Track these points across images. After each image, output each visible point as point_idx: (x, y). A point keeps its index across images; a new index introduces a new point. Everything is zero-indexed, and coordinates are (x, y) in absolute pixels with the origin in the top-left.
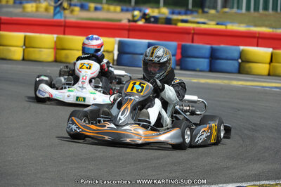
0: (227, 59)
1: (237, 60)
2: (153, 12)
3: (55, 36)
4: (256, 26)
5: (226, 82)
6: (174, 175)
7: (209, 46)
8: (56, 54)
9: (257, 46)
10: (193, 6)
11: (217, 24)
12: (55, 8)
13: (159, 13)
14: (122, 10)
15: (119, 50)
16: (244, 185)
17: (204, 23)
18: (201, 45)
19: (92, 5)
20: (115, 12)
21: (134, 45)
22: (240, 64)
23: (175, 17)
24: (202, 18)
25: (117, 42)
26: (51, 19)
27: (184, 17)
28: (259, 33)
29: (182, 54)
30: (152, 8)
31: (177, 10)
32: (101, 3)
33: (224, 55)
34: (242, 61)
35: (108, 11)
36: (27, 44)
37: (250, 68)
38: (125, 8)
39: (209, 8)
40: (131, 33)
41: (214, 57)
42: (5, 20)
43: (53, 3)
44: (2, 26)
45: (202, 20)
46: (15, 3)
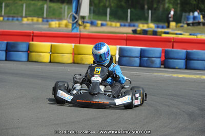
0: (198, 60)
2: (143, 27)
3: (73, 45)
5: (198, 76)
7: (185, 51)
8: (74, 57)
11: (190, 35)
12: (73, 24)
13: (148, 27)
14: (121, 25)
15: (119, 55)
17: (181, 34)
18: (179, 50)
19: (99, 22)
20: (116, 27)
21: (130, 50)
23: (159, 30)
24: (179, 30)
25: (118, 49)
26: (70, 33)
27: (166, 30)
30: (143, 23)
31: (161, 25)
32: (106, 21)
33: (196, 57)
35: (111, 26)
36: (53, 51)
38: (123, 24)
39: (183, 23)
40: (128, 42)
41: (188, 58)
42: (36, 33)
43: (71, 21)
44: (35, 38)
45: (179, 32)
46: (43, 21)
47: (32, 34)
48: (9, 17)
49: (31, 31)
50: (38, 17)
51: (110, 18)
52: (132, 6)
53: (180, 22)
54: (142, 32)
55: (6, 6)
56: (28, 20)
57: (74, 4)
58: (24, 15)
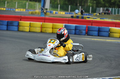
0: (104, 32)
1: (108, 32)
3: (41, 23)
4: (115, 20)
5: (104, 40)
6: (86, 74)
7: (98, 27)
8: (41, 29)
9: (116, 27)
10: (91, 12)
11: (101, 19)
12: (41, 12)
14: (65, 13)
16: (112, 78)
17: (96, 18)
18: (95, 26)
19: (54, 12)
21: (70, 26)
22: (109, 33)
23: (85, 16)
25: (64, 25)
26: (40, 17)
27: (88, 16)
28: (116, 22)
29: (88, 29)
32: (58, 11)
34: (110, 32)
36: (31, 26)
37: (113, 35)
38: (66, 13)
39: (97, 13)
40: (69, 22)
42: (23, 17)
44: (22, 19)
45: (95, 17)
46: (26, 11)
47: (20, 17)
48: (8, 8)
49: (20, 16)
50: (24, 9)
51: (60, 10)
52: (71, 4)
53: (96, 13)
54: (76, 17)
55: (7, 3)
56: (18, 10)
57: (42, 2)
58: (16, 7)
